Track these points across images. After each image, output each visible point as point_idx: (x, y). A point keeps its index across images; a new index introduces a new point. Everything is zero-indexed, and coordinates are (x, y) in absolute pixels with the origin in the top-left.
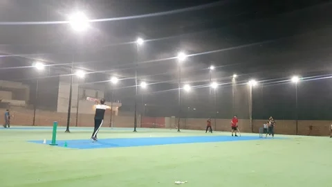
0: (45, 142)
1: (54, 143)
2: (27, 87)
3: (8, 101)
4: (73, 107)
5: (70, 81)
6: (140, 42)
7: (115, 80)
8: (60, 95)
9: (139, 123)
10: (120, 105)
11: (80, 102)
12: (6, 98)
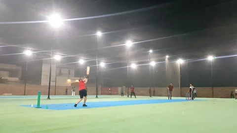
0: (32, 106)
1: (38, 106)
2: (20, 68)
3: (6, 78)
4: (52, 81)
5: (50, 63)
6: (99, 34)
7: (82, 61)
8: (43, 73)
9: (100, 92)
11: (57, 78)
12: (5, 76)
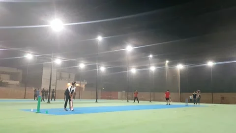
0: (32, 110)
1: (38, 111)
2: (20, 71)
3: (7, 81)
4: (53, 85)
5: (50, 67)
6: (100, 39)
7: (82, 66)
8: (43, 77)
9: (99, 96)
10: (86, 83)
11: (58, 81)
12: (5, 79)
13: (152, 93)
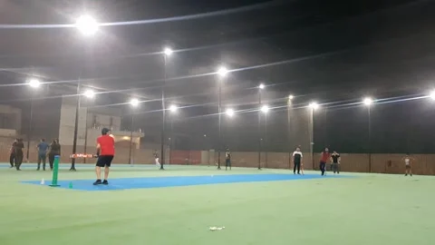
0: (43, 183)
1: (55, 184)
2: (17, 112)
4: (80, 138)
5: (74, 102)
6: (168, 52)
7: (135, 102)
8: (62, 122)
9: (167, 159)
10: (143, 135)
11: (89, 132)
13: (262, 154)
